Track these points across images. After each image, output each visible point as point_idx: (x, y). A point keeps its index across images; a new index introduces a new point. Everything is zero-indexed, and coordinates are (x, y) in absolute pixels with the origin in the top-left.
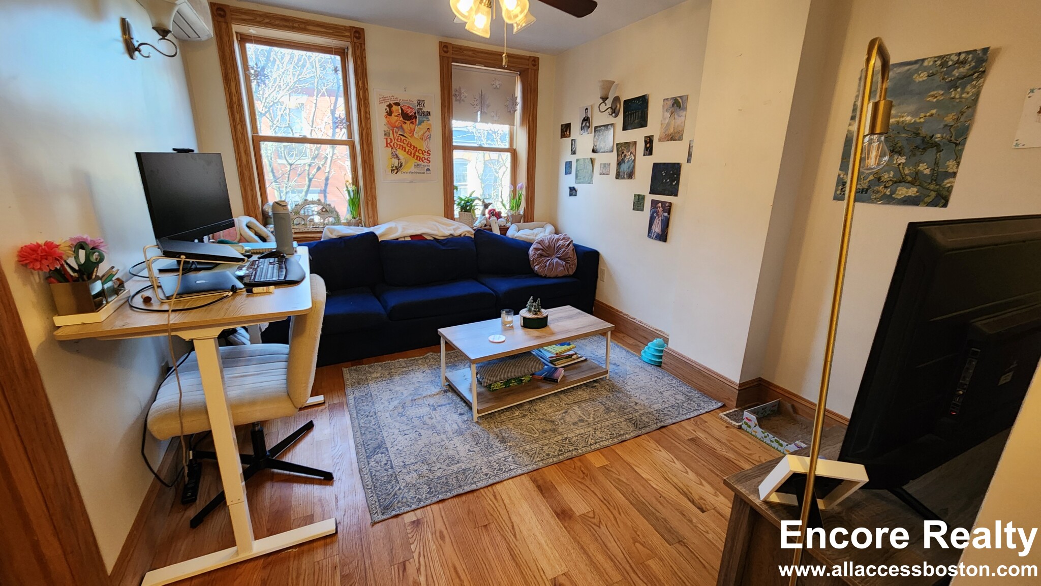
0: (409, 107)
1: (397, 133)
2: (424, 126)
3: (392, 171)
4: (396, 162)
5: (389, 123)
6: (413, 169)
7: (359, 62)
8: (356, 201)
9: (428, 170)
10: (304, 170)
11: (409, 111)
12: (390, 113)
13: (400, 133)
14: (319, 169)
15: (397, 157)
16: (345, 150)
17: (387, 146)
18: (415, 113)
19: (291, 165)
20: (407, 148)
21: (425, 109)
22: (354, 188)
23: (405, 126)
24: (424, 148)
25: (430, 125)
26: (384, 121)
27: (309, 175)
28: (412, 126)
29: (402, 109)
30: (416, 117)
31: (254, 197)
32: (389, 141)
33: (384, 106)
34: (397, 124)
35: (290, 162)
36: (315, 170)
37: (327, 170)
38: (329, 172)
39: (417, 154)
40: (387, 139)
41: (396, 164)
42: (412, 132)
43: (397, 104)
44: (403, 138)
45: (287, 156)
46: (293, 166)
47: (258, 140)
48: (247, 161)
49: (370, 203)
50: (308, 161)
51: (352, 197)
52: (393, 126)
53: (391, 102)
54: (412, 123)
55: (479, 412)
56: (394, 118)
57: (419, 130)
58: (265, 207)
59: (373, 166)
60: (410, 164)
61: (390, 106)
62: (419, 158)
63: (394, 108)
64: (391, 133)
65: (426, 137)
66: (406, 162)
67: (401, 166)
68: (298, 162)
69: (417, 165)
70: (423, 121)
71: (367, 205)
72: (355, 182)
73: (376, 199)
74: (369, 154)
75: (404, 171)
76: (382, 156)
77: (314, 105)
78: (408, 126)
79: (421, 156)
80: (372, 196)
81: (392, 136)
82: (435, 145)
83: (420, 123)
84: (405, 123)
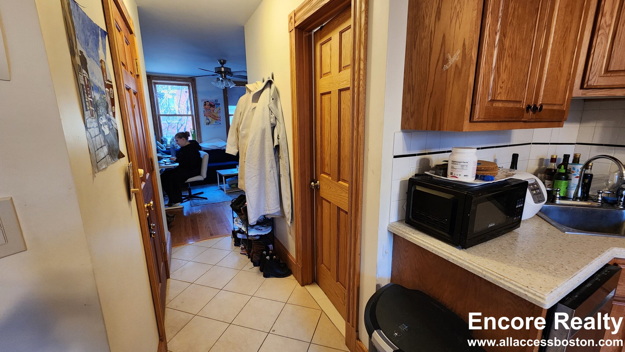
0: (212, 102)
1: (208, 111)
2: (218, 108)
3: (207, 124)
4: (208, 121)
5: (205, 108)
6: (214, 123)
7: (194, 89)
8: (194, 135)
9: (220, 123)
10: (175, 126)
11: (212, 103)
12: (205, 105)
13: (209, 111)
14: (182, 125)
15: (208, 120)
16: (190, 118)
17: (205, 116)
18: (214, 104)
19: (169, 124)
20: (212, 116)
21: (218, 103)
22: (193, 131)
23: (211, 109)
24: (218, 116)
25: (220, 108)
26: (203, 107)
27: (177, 128)
28: (214, 109)
29: (209, 103)
30: (215, 106)
31: (158, 135)
32: (205, 114)
33: (203, 103)
34: (208, 108)
35: (169, 122)
36: (180, 126)
37: (185, 125)
38: (186, 126)
39: (216, 118)
40: (204, 113)
41: (208, 122)
42: (213, 111)
43: (208, 102)
44: (210, 113)
45: (167, 120)
46: (170, 125)
47: (159, 116)
48: (156, 123)
49: (199, 136)
50: (177, 122)
51: (193, 134)
52: (206, 109)
53: (206, 101)
54: (214, 108)
55: (226, 191)
56: (207, 106)
57: (216, 110)
58: (162, 138)
59: (199, 122)
60: (214, 122)
61: (205, 102)
62: (216, 120)
63: (207, 103)
64: (206, 111)
65: (219, 112)
66: (212, 121)
67: (210, 122)
68: (172, 122)
69: (216, 122)
70: (218, 107)
71: (198, 137)
72: (194, 129)
73: (201, 134)
74: (198, 119)
75: (211, 124)
76: (203, 119)
77: (180, 97)
78: (212, 109)
79: (217, 119)
80: (199, 133)
81: (206, 113)
82: (222, 115)
83: (216, 108)
84: (211, 108)
